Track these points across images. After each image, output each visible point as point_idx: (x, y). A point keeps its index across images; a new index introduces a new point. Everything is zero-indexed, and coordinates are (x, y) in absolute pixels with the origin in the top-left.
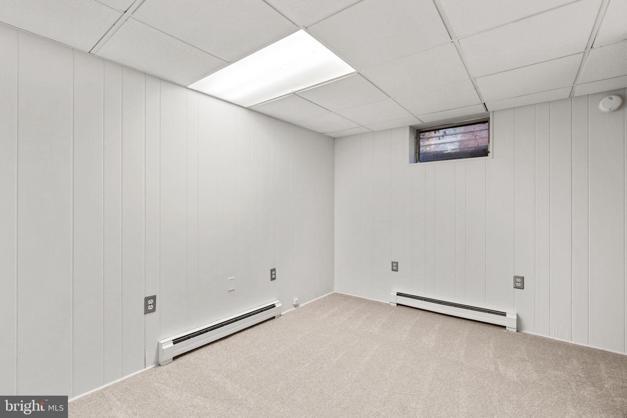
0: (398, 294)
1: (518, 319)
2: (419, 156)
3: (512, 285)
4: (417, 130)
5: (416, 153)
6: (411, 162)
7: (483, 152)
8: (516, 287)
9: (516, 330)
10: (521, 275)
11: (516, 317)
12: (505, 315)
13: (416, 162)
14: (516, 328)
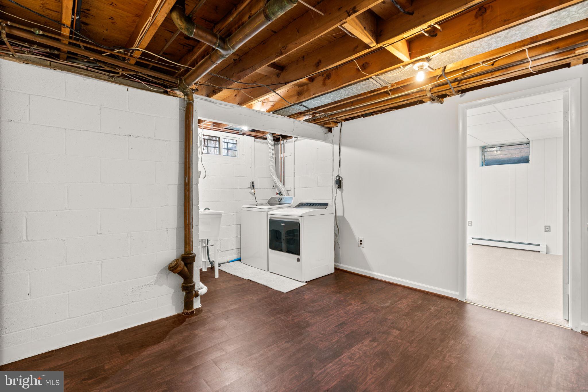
0: (473, 238)
1: (547, 248)
2: (484, 162)
3: (544, 230)
4: (483, 147)
5: (482, 160)
6: (480, 166)
7: (526, 160)
8: (546, 231)
9: (546, 253)
10: (549, 225)
11: (546, 246)
12: (540, 246)
13: (482, 166)
14: (546, 251)
